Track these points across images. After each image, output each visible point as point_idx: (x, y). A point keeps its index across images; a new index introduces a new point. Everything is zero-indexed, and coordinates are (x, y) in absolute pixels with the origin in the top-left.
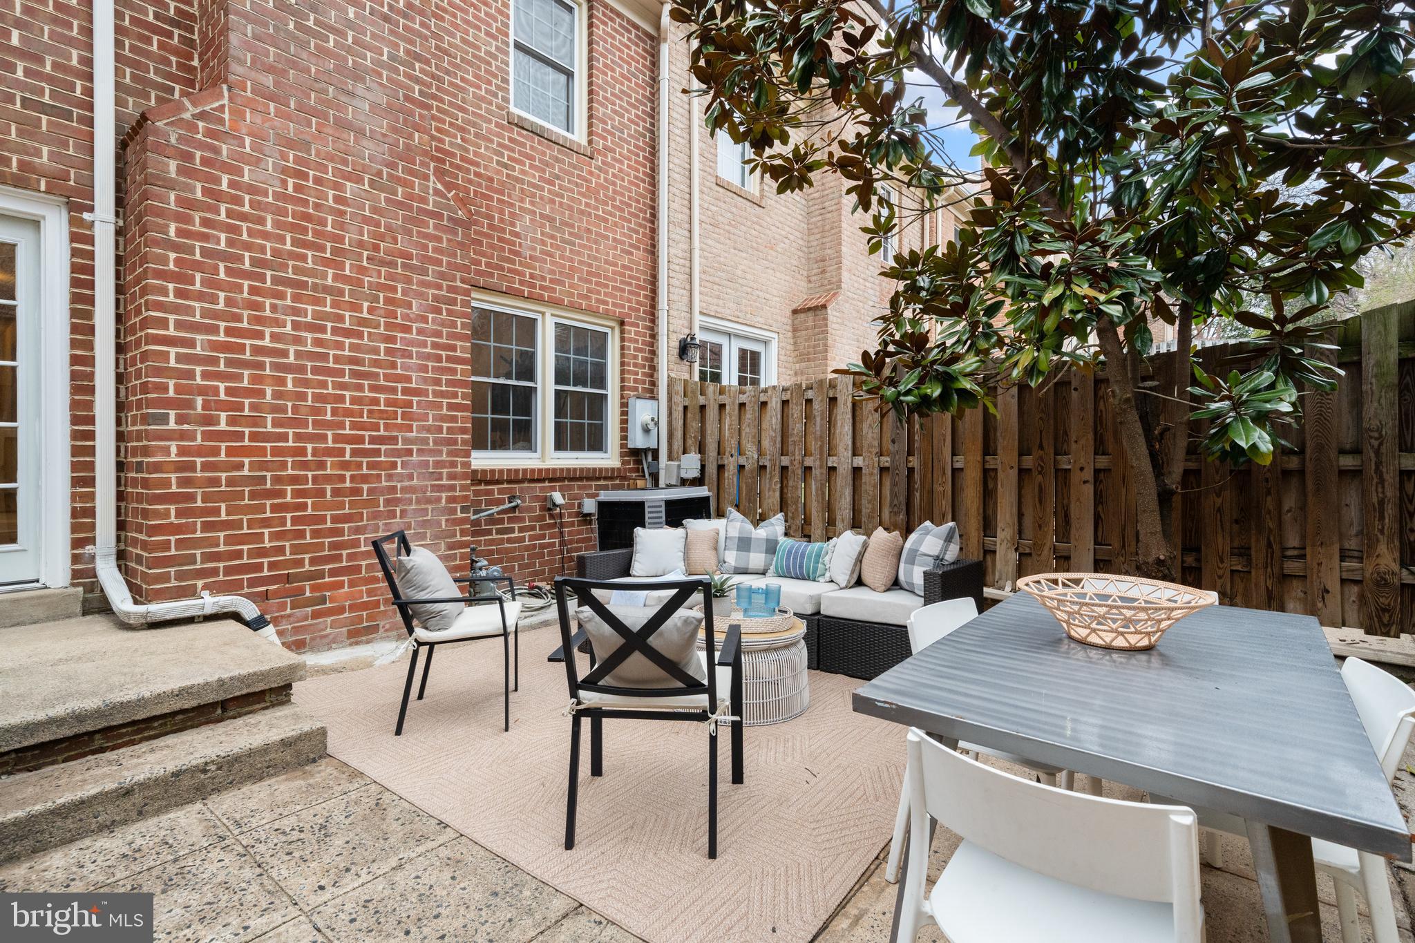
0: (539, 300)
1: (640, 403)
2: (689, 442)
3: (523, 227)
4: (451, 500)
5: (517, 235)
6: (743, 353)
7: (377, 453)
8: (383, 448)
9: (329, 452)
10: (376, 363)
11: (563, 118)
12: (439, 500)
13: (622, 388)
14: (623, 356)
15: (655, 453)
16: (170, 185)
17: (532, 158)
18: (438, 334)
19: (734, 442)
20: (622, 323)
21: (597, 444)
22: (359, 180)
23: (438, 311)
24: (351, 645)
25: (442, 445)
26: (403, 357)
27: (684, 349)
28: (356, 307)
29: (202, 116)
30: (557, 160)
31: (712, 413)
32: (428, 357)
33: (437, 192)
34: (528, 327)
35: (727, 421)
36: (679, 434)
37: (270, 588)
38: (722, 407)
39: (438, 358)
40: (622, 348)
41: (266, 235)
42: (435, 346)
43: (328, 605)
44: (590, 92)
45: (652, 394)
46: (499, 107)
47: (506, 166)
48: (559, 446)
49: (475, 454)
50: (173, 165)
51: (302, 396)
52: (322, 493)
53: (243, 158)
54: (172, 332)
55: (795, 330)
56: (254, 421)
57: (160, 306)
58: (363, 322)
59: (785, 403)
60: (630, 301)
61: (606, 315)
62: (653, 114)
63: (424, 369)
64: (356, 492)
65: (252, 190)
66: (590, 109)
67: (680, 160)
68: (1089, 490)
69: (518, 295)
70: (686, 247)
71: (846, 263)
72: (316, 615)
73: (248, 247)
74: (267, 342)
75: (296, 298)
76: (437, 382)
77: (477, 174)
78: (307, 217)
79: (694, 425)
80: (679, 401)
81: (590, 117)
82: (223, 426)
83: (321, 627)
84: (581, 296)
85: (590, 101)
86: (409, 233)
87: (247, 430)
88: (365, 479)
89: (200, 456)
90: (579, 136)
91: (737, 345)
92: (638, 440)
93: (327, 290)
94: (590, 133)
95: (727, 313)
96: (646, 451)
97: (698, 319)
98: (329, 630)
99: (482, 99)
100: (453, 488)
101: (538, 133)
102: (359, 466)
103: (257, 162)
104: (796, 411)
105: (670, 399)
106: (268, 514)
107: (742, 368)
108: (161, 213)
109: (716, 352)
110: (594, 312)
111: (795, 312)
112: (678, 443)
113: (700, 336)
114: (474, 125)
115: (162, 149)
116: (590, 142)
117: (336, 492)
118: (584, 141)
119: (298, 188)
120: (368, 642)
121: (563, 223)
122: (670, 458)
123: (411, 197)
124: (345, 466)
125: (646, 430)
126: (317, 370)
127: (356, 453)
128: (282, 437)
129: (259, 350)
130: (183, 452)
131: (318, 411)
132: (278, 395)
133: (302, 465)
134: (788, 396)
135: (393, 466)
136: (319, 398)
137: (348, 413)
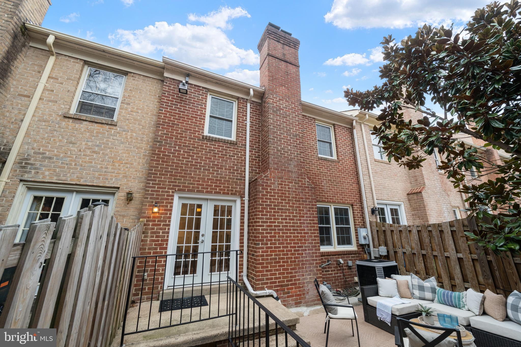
0: (329, 202)
1: (361, 229)
2: (381, 242)
3: (324, 184)
4: (317, 263)
5: (323, 186)
6: (391, 210)
7: (299, 250)
8: (300, 249)
9: (289, 251)
10: (298, 226)
11: (330, 154)
12: (313, 264)
13: (355, 225)
14: (354, 215)
15: (369, 245)
16: (260, 192)
17: (325, 166)
18: (310, 217)
19: (399, 244)
20: (352, 205)
21: (349, 242)
22: (292, 183)
23: (310, 211)
24: (296, 307)
25: (313, 247)
26: (303, 224)
27: (373, 211)
28: (293, 213)
29: (265, 177)
30: (331, 165)
31: (388, 233)
32: (309, 223)
33: (308, 182)
34: (327, 210)
35: (395, 237)
36: (376, 239)
37: (278, 288)
38: (392, 231)
39: (311, 223)
40: (353, 213)
41: (276, 199)
42: (310, 220)
43: (290, 294)
44: (336, 146)
45: (364, 226)
46: (316, 156)
47: (319, 170)
48: (339, 244)
49: (321, 248)
50: (261, 187)
51: (283, 237)
52: (287, 262)
53: (271, 183)
54: (260, 224)
55: (409, 200)
56: (275, 244)
57: (259, 218)
58: (294, 216)
59: (419, 231)
60: (354, 199)
61: (348, 203)
62: (354, 147)
63: (308, 227)
64: (295, 261)
65: (274, 190)
66: (337, 150)
67: (363, 157)
69: (324, 201)
70: (369, 181)
71: (425, 177)
72: (288, 297)
73: (273, 202)
74: (276, 224)
75: (282, 213)
76: (311, 230)
77: (313, 173)
78: (283, 193)
79: (382, 237)
80: (375, 228)
81: (337, 152)
82: (269, 245)
83: (289, 301)
84: (340, 199)
85: (337, 148)
86: (302, 193)
87: (273, 246)
88: (297, 258)
89: (265, 253)
90: (335, 157)
91: (389, 207)
92: (363, 242)
93: (287, 209)
94: (338, 156)
95: (385, 198)
96: (365, 245)
97: (376, 202)
98: (291, 302)
99: (313, 155)
100: (316, 260)
101: (325, 160)
102: (295, 254)
103: (274, 183)
104: (425, 235)
105: (371, 228)
106: (278, 268)
107: (392, 215)
108: (259, 198)
109: (382, 210)
110: (344, 203)
111: (408, 194)
112: (376, 243)
113: (377, 206)
114: (311, 162)
115: (259, 185)
116: (338, 158)
117: (291, 262)
118: (336, 159)
119: (281, 187)
120: (300, 306)
121: (334, 181)
122: (374, 247)
123: (302, 184)
124: (292, 254)
125: (365, 238)
126: (286, 230)
127: (295, 251)
128: (280, 247)
129: (275, 226)
130: (262, 252)
131: (287, 240)
132: (279, 237)
133: (284, 255)
134: (420, 229)
135: (303, 254)
136: (287, 237)
137: (293, 240)
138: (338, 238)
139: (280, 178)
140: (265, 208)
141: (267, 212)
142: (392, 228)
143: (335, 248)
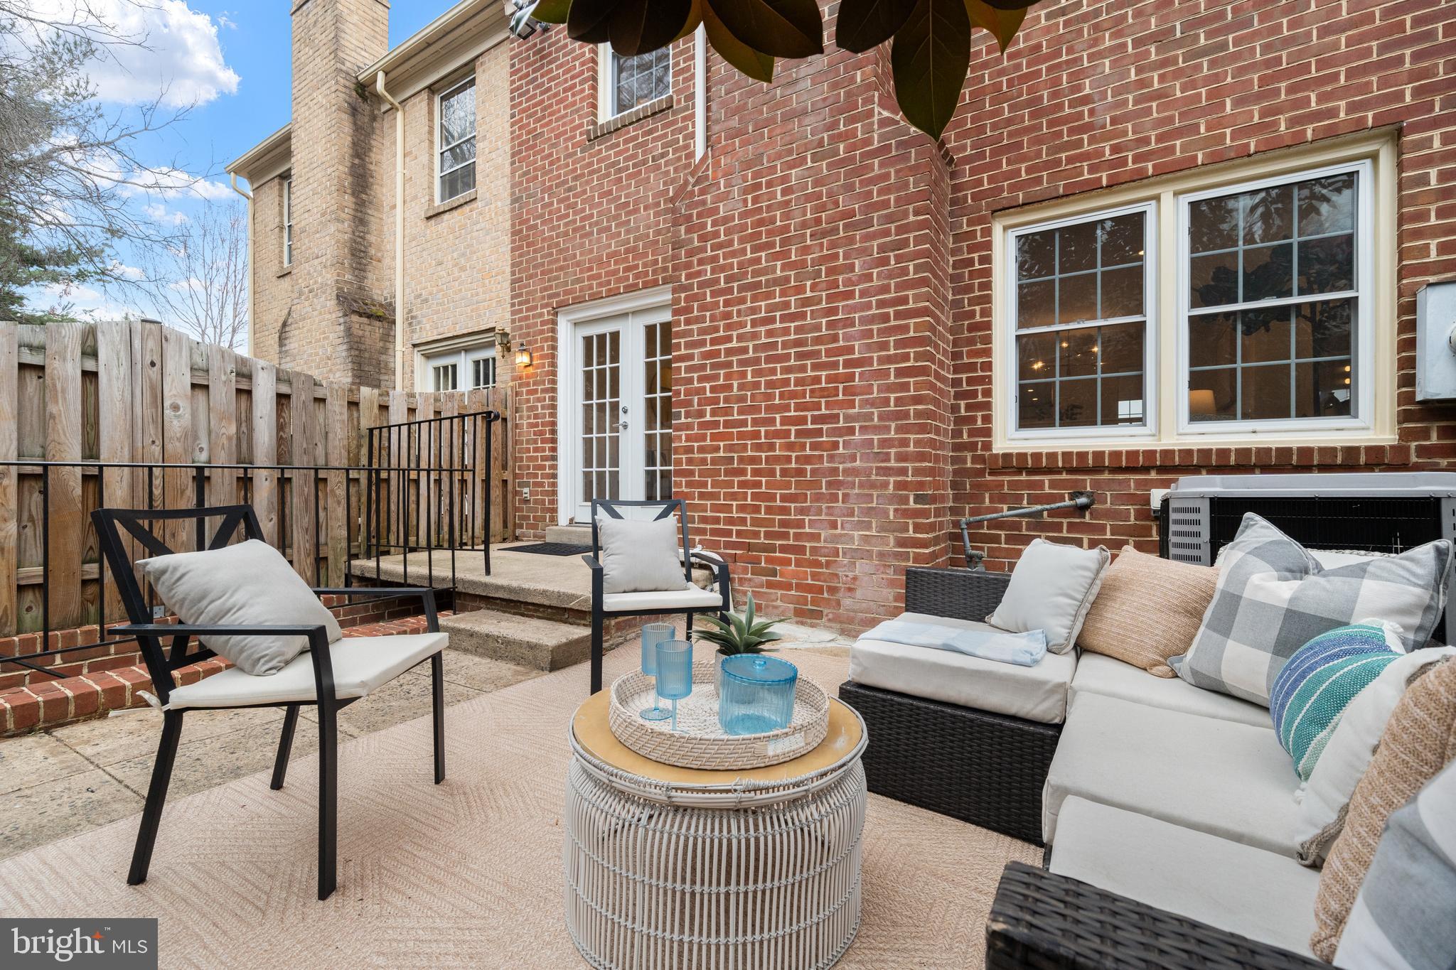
3: (1097, 82)
4: (900, 486)
5: (1085, 100)
7: (819, 433)
8: (825, 427)
9: (777, 434)
10: (818, 341)
12: (886, 485)
16: (682, 245)
18: (885, 289)
22: (803, 162)
23: (884, 262)
24: (797, 623)
25: (889, 420)
26: (845, 327)
28: (801, 290)
32: (872, 319)
37: (738, 552)
39: (885, 318)
42: (882, 304)
43: (778, 578)
51: (758, 385)
52: (772, 473)
53: (720, 198)
56: (728, 411)
58: (806, 302)
63: (868, 334)
64: (800, 472)
72: (770, 585)
73: (723, 269)
74: (734, 344)
75: (754, 298)
76: (884, 346)
78: (761, 222)
82: (708, 418)
83: (773, 597)
86: (851, 187)
87: (722, 419)
88: (808, 460)
89: (696, 442)
93: (777, 282)
98: (779, 603)
100: (903, 471)
102: (803, 447)
103: (727, 196)
106: (736, 490)
110: (1287, 148)
115: (678, 222)
117: (784, 472)
119: (756, 199)
120: (812, 626)
123: (853, 147)
124: (790, 447)
126: (769, 359)
127: (799, 434)
128: (744, 423)
129: (730, 352)
130: (688, 439)
131: (770, 397)
132: (741, 387)
133: (758, 447)
135: (835, 445)
136: (770, 384)
137: (793, 395)
140: (694, 298)
141: (703, 308)
143: (1158, 433)
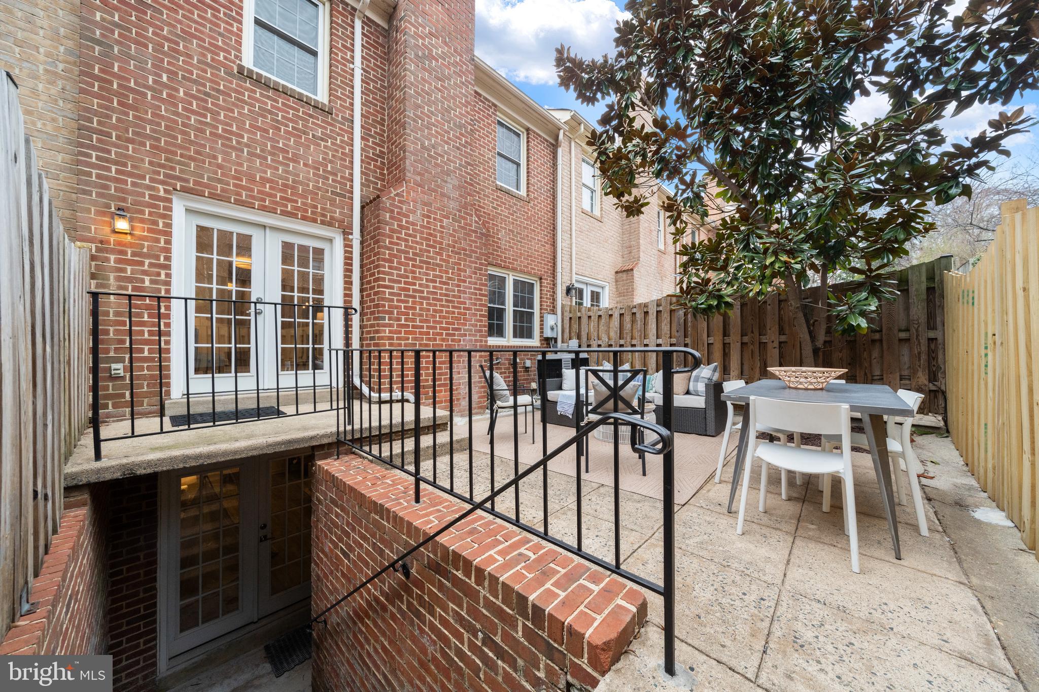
0: (507, 268)
1: (549, 316)
2: (573, 334)
3: (502, 236)
5: (499, 239)
6: (592, 292)
7: (454, 335)
8: (456, 333)
9: (438, 334)
10: (454, 296)
11: (515, 184)
12: (475, 357)
13: (541, 309)
14: (541, 294)
15: (556, 340)
16: (387, 223)
17: (505, 204)
18: (476, 284)
19: (596, 334)
20: (541, 279)
21: (530, 336)
22: (448, 218)
23: (476, 273)
25: (477, 332)
26: (464, 294)
27: (568, 290)
28: (447, 272)
29: (397, 195)
30: (515, 204)
31: (584, 320)
32: (472, 294)
33: (476, 222)
34: (503, 280)
35: (592, 324)
36: (567, 331)
38: (590, 317)
39: (476, 294)
40: (541, 290)
41: (417, 243)
42: (475, 289)
44: (528, 172)
45: (553, 311)
46: (493, 182)
47: (495, 208)
48: (515, 336)
49: (489, 339)
50: (388, 215)
51: (428, 310)
53: (409, 211)
54: (387, 283)
55: (616, 281)
56: (414, 320)
57: (384, 273)
58: (449, 279)
59: (622, 315)
60: (543, 268)
61: (535, 275)
62: (554, 181)
63: (471, 299)
65: (413, 224)
66: (528, 180)
67: (566, 202)
68: (777, 351)
69: (499, 266)
70: (568, 242)
71: (642, 248)
73: (411, 248)
74: (417, 287)
75: (427, 269)
76: (475, 305)
77: (484, 213)
78: (431, 234)
79: (575, 326)
80: (567, 315)
81: (528, 184)
82: (403, 322)
84: (525, 266)
85: (528, 176)
86: (465, 240)
87: (411, 324)
89: (395, 334)
90: (523, 192)
91: (590, 288)
92: (548, 334)
93: (437, 265)
94: (528, 191)
95: (587, 273)
96: (551, 339)
97: (575, 277)
99: (486, 179)
101: (508, 192)
103: (414, 212)
104: (627, 318)
105: (563, 314)
107: (592, 300)
108: (384, 235)
109: (581, 292)
110: (529, 273)
111: (617, 272)
112: (567, 335)
113: (577, 285)
114: (483, 190)
115: (384, 209)
116: (528, 195)
118: (525, 195)
119: (428, 222)
121: (517, 233)
122: (563, 342)
123: (466, 224)
125: (552, 329)
126: (434, 299)
127: (447, 334)
128: (422, 327)
129: (414, 291)
130: (390, 332)
131: (434, 316)
132: (421, 309)
133: (429, 339)
134: (622, 311)
135: (460, 341)
136: (435, 311)
137: (444, 317)
138: (515, 327)
139: (425, 204)
140: (395, 256)
141: (400, 263)
142: (590, 314)
143: (508, 341)
